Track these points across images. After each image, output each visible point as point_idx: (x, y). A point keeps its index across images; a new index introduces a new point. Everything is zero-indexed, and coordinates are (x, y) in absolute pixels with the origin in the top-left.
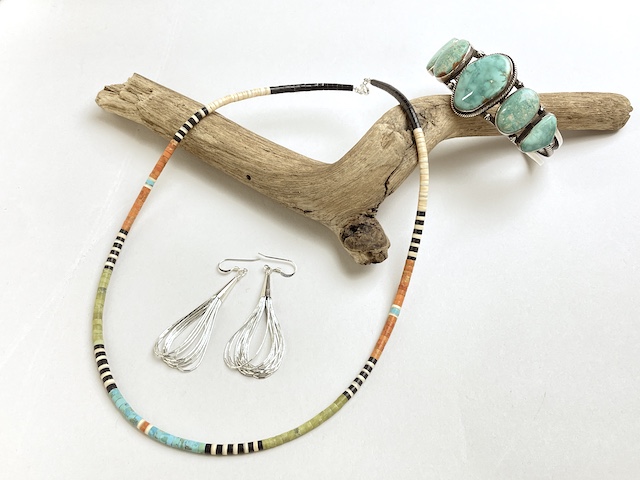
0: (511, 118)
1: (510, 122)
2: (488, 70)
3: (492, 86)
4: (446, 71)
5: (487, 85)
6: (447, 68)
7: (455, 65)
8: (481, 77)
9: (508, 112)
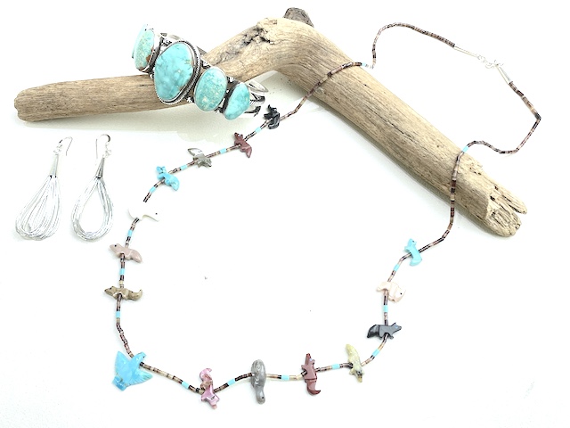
0: (205, 100)
1: (206, 104)
2: (173, 62)
3: (181, 76)
4: (143, 66)
5: (177, 75)
6: (143, 62)
7: (148, 59)
8: (170, 69)
9: (202, 96)
